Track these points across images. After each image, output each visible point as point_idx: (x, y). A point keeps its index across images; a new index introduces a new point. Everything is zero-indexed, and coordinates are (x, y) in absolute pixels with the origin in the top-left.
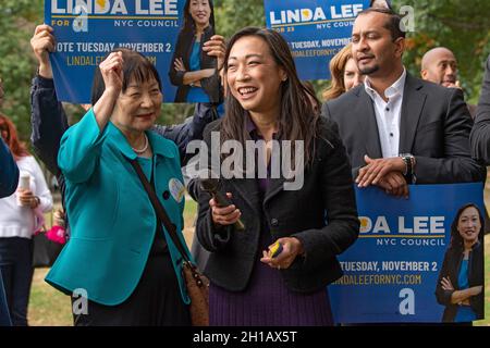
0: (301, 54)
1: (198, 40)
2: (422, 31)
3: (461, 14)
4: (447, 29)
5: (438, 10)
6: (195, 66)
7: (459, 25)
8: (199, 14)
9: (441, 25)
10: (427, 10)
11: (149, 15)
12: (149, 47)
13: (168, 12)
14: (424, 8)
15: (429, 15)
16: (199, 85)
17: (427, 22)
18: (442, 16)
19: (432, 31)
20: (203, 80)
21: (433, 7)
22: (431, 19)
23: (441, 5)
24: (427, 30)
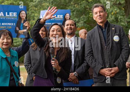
0: (47, 26)
1: (22, 23)
2: (82, 26)
3: (92, 22)
4: (88, 26)
5: (86, 21)
6: (22, 29)
7: (91, 24)
8: (23, 16)
9: (87, 24)
10: (83, 21)
11: (9, 16)
12: (10, 24)
13: (14, 16)
14: (83, 20)
15: (84, 22)
16: (22, 33)
17: (84, 24)
18: (87, 22)
19: (85, 26)
20: (24, 32)
21: (85, 20)
22: (84, 23)
23: (87, 20)
24: (83, 26)
